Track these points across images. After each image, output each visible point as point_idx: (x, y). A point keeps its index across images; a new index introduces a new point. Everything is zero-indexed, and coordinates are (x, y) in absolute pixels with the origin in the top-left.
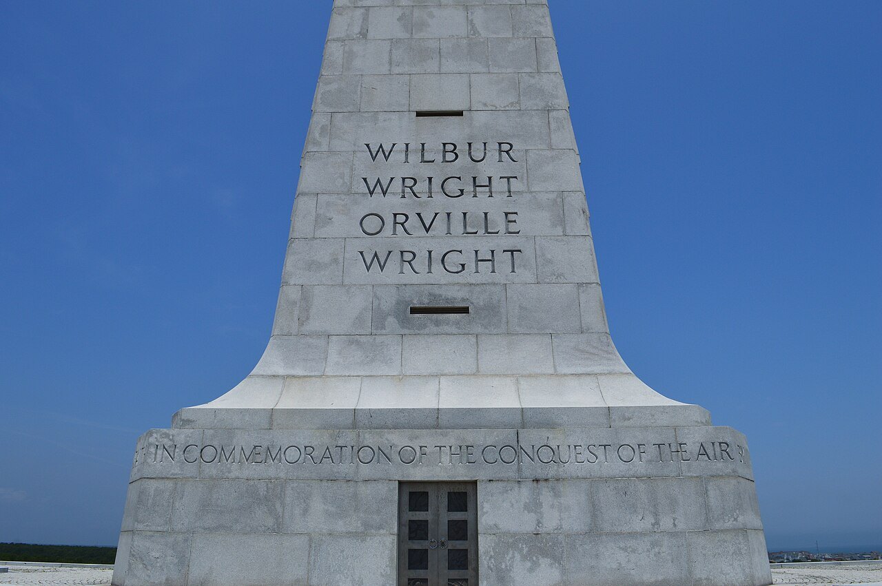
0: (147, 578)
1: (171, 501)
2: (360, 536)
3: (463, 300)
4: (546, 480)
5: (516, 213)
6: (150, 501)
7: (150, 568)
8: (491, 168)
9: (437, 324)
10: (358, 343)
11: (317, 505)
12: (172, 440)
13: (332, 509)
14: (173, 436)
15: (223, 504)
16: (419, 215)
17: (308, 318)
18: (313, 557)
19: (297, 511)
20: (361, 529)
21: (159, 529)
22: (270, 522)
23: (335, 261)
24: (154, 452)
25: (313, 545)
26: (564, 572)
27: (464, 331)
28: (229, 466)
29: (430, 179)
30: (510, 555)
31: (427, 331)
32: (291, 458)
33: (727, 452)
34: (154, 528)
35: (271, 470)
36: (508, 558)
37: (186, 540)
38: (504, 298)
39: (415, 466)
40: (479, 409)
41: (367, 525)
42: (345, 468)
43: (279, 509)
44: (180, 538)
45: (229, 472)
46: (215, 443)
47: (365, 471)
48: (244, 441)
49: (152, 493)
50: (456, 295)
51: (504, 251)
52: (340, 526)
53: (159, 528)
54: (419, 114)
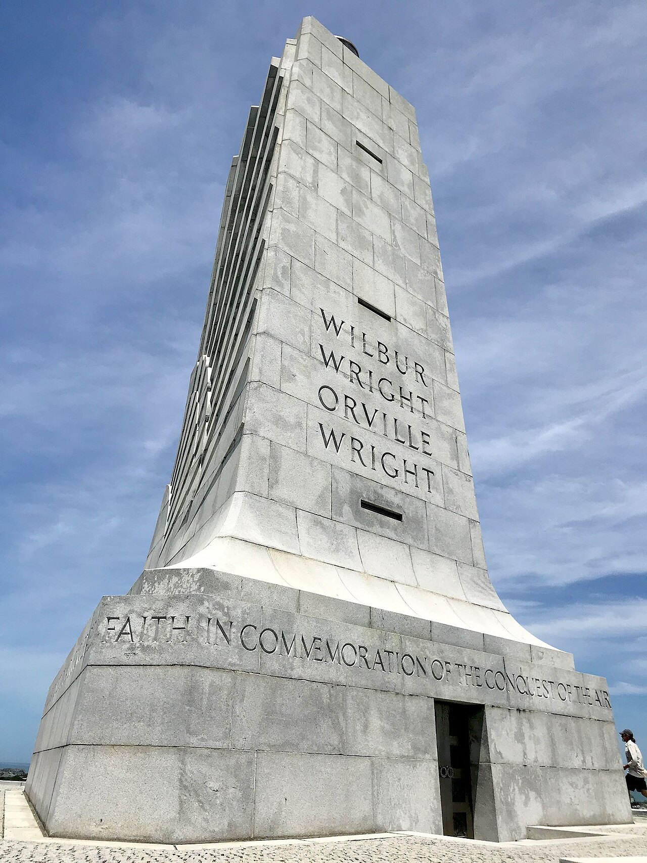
0: (204, 824)
1: (230, 703)
2: (410, 760)
3: (399, 507)
4: (524, 710)
5: (429, 436)
6: (205, 702)
7: (207, 807)
8: (410, 383)
9: (382, 525)
11: (376, 722)
12: (227, 614)
13: (387, 727)
14: (228, 609)
15: (288, 712)
16: (364, 405)
17: (277, 482)
18: (376, 787)
19: (359, 727)
20: (411, 753)
21: (218, 744)
22: (335, 740)
23: (299, 424)
24: (206, 628)
25: (375, 771)
26: (544, 807)
27: (401, 540)
28: (291, 660)
29: (371, 372)
30: (512, 788)
31: (374, 529)
32: (349, 660)
34: (211, 744)
35: (332, 671)
36: (511, 791)
37: (250, 763)
38: (425, 516)
39: (444, 684)
41: (416, 748)
42: (394, 678)
43: (343, 724)
44: (243, 759)
45: (292, 670)
46: (275, 627)
47: (411, 684)
48: (304, 628)
49: (207, 689)
50: (393, 500)
51: (423, 469)
52: (396, 750)
53: (217, 743)
54: (361, 301)
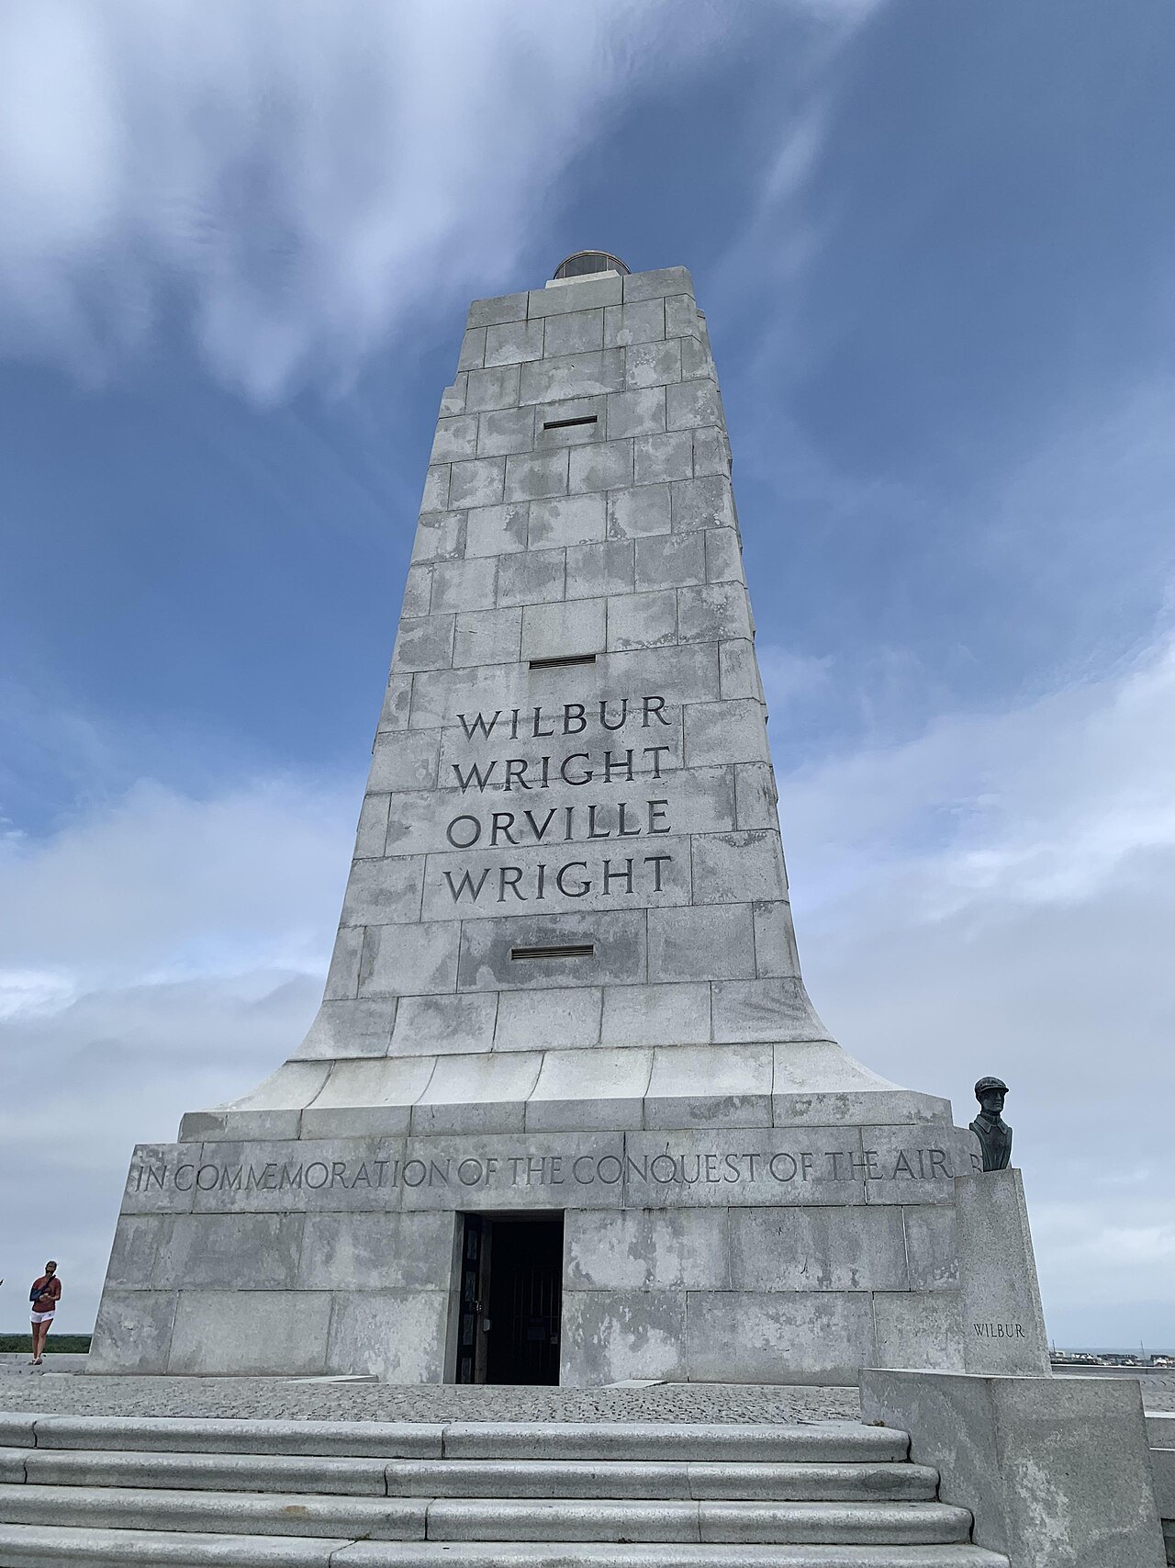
0: (116, 1359)
1: (155, 1246)
2: (399, 1293)
3: (585, 935)
4: (662, 1209)
5: (665, 802)
6: (128, 1248)
7: (119, 1343)
8: (630, 738)
9: (548, 972)
10: (438, 1007)
11: (346, 1250)
12: (162, 1160)
13: (364, 1254)
14: (163, 1153)
15: (222, 1249)
16: (528, 813)
17: (371, 974)
18: (335, 1325)
19: (319, 1258)
20: (402, 1283)
21: (138, 1287)
22: (281, 1274)
23: (412, 888)
24: (137, 1177)
25: (337, 1307)
26: (683, 1351)
27: (585, 982)
28: (232, 1193)
29: (546, 759)
30: (606, 1324)
31: (533, 984)
32: (315, 1182)
33: (942, 1166)
34: (130, 1286)
35: (288, 1199)
36: (603, 1328)
37: (170, 1303)
38: (644, 930)
39: (480, 1189)
40: (582, 1102)
41: (409, 1277)
42: (386, 1194)
43: (295, 1256)
44: (163, 1299)
45: (232, 1204)
46: (217, 1162)
47: (412, 1197)
48: (254, 1158)
49: (131, 1237)
50: (573, 927)
51: (647, 859)
52: (374, 1280)
53: (136, 1285)
54: (534, 664)
